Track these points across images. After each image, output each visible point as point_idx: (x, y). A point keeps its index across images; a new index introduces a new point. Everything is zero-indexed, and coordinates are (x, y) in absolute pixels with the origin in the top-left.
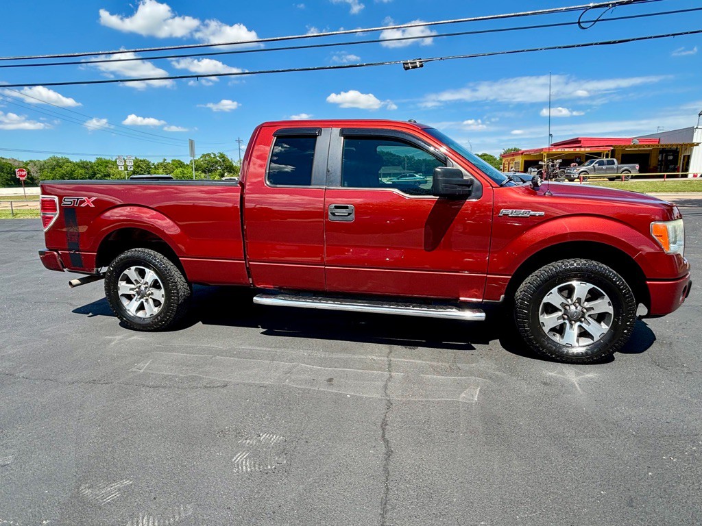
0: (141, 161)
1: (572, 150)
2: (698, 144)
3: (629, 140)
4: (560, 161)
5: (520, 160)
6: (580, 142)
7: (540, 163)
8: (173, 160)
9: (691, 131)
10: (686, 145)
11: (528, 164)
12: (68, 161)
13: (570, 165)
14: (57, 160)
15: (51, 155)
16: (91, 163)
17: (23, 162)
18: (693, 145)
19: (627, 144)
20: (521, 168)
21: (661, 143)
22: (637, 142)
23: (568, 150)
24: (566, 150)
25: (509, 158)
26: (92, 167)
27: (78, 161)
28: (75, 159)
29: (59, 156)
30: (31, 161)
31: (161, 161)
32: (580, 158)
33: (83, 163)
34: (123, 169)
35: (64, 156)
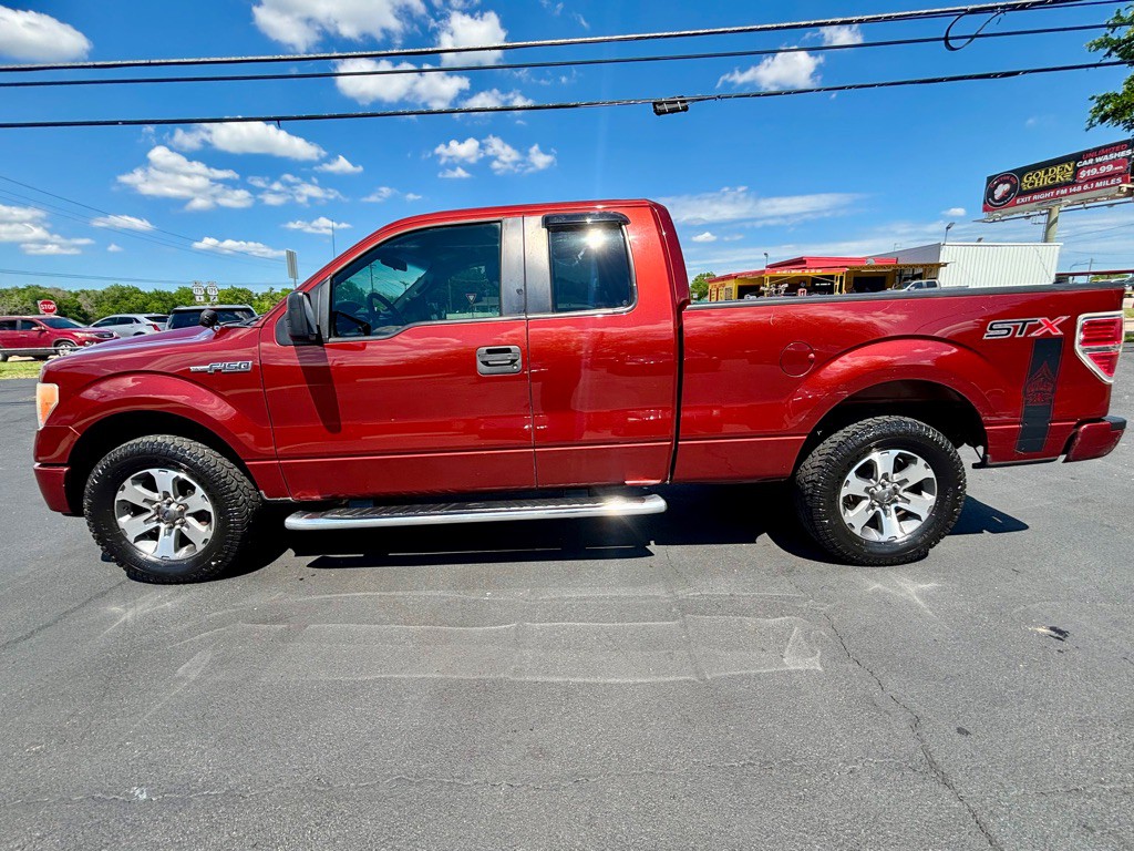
0: (239, 291)
1: (800, 271)
2: (945, 265)
3: (863, 260)
4: (786, 285)
5: (733, 285)
6: (804, 262)
7: (762, 288)
8: (284, 290)
9: (937, 248)
10: (932, 265)
11: (743, 291)
12: (137, 291)
13: (797, 291)
14: (122, 290)
15: (113, 283)
16: (170, 293)
17: (70, 292)
18: (939, 265)
19: (860, 264)
20: (735, 293)
21: (899, 263)
22: (872, 262)
23: (795, 272)
24: (793, 272)
25: (718, 284)
26: (172, 299)
27: (152, 291)
28: (147, 288)
29: (125, 284)
30: (83, 291)
31: (267, 291)
32: (804, 282)
33: (158, 293)
34: (202, 300)
35: (131, 284)
